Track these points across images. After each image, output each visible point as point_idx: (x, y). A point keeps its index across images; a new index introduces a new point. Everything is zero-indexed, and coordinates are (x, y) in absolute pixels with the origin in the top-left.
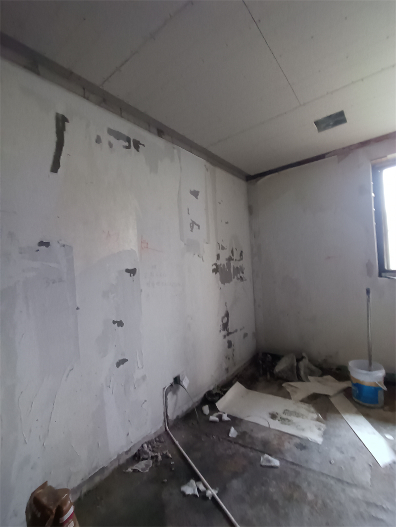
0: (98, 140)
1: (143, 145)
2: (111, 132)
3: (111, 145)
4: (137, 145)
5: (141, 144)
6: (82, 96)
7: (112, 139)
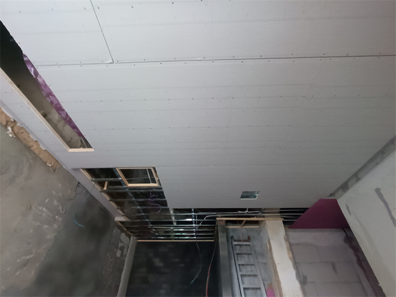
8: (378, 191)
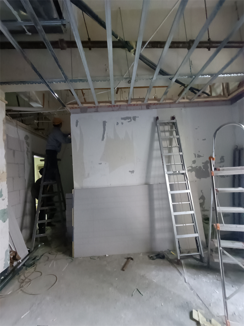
0: (118, 124)
1: (138, 117)
2: (122, 119)
3: (122, 123)
4: (134, 118)
5: (137, 117)
6: (111, 111)
7: (123, 121)
8: (104, 123)
